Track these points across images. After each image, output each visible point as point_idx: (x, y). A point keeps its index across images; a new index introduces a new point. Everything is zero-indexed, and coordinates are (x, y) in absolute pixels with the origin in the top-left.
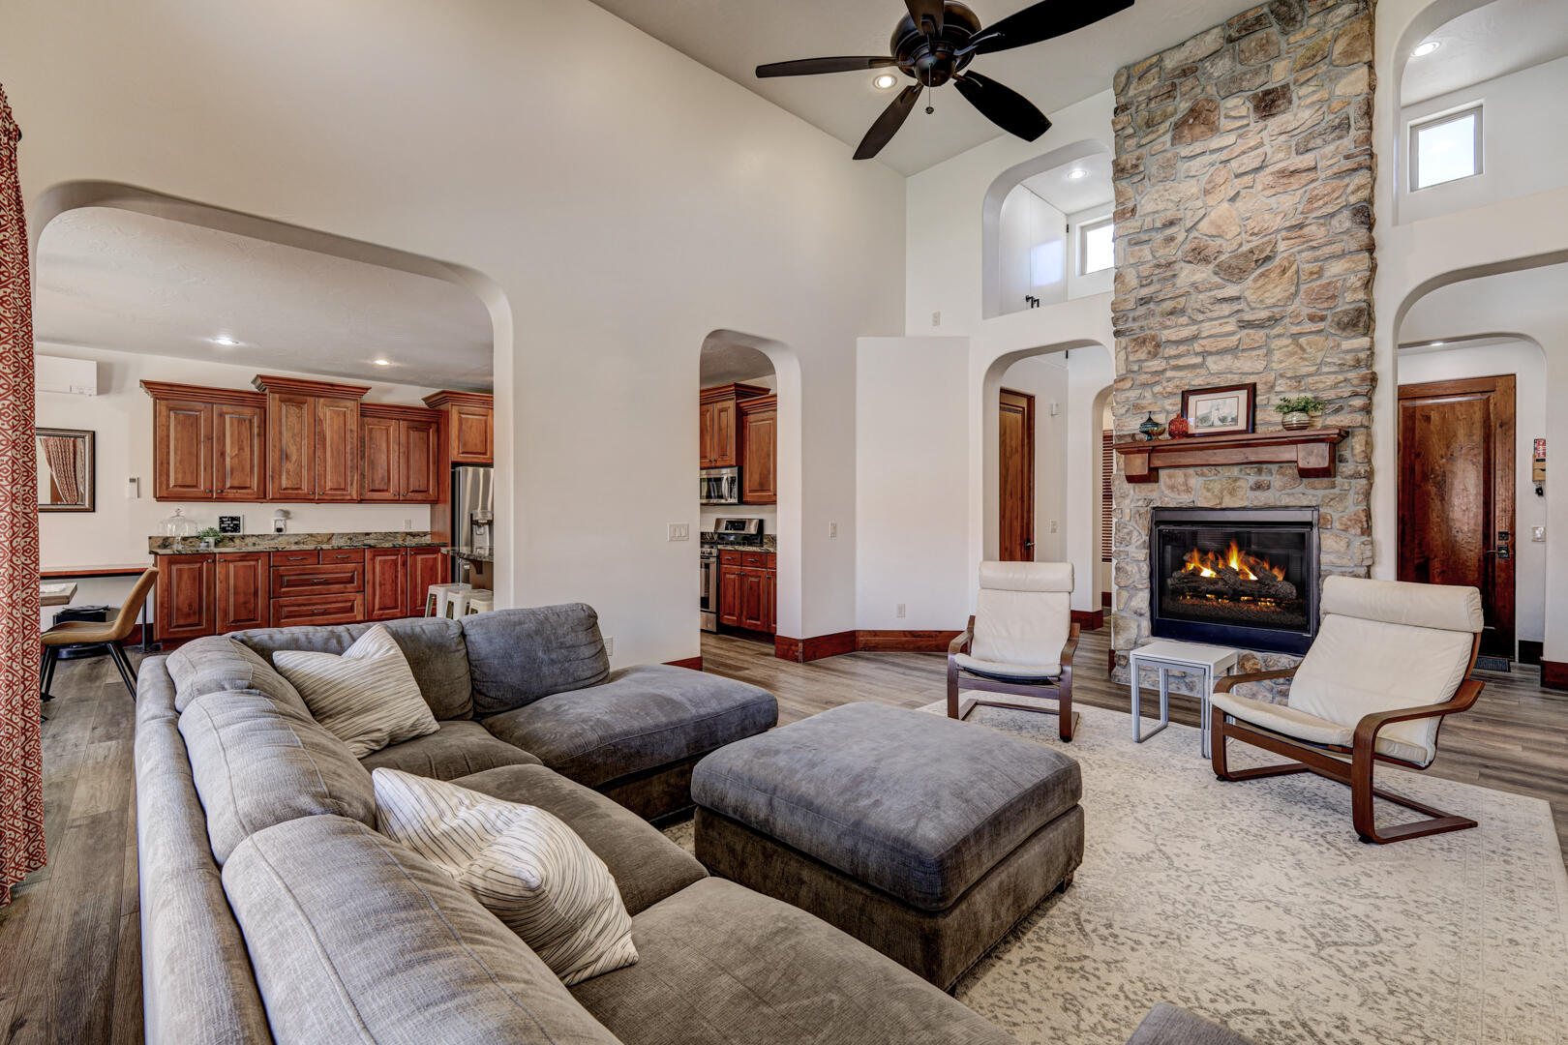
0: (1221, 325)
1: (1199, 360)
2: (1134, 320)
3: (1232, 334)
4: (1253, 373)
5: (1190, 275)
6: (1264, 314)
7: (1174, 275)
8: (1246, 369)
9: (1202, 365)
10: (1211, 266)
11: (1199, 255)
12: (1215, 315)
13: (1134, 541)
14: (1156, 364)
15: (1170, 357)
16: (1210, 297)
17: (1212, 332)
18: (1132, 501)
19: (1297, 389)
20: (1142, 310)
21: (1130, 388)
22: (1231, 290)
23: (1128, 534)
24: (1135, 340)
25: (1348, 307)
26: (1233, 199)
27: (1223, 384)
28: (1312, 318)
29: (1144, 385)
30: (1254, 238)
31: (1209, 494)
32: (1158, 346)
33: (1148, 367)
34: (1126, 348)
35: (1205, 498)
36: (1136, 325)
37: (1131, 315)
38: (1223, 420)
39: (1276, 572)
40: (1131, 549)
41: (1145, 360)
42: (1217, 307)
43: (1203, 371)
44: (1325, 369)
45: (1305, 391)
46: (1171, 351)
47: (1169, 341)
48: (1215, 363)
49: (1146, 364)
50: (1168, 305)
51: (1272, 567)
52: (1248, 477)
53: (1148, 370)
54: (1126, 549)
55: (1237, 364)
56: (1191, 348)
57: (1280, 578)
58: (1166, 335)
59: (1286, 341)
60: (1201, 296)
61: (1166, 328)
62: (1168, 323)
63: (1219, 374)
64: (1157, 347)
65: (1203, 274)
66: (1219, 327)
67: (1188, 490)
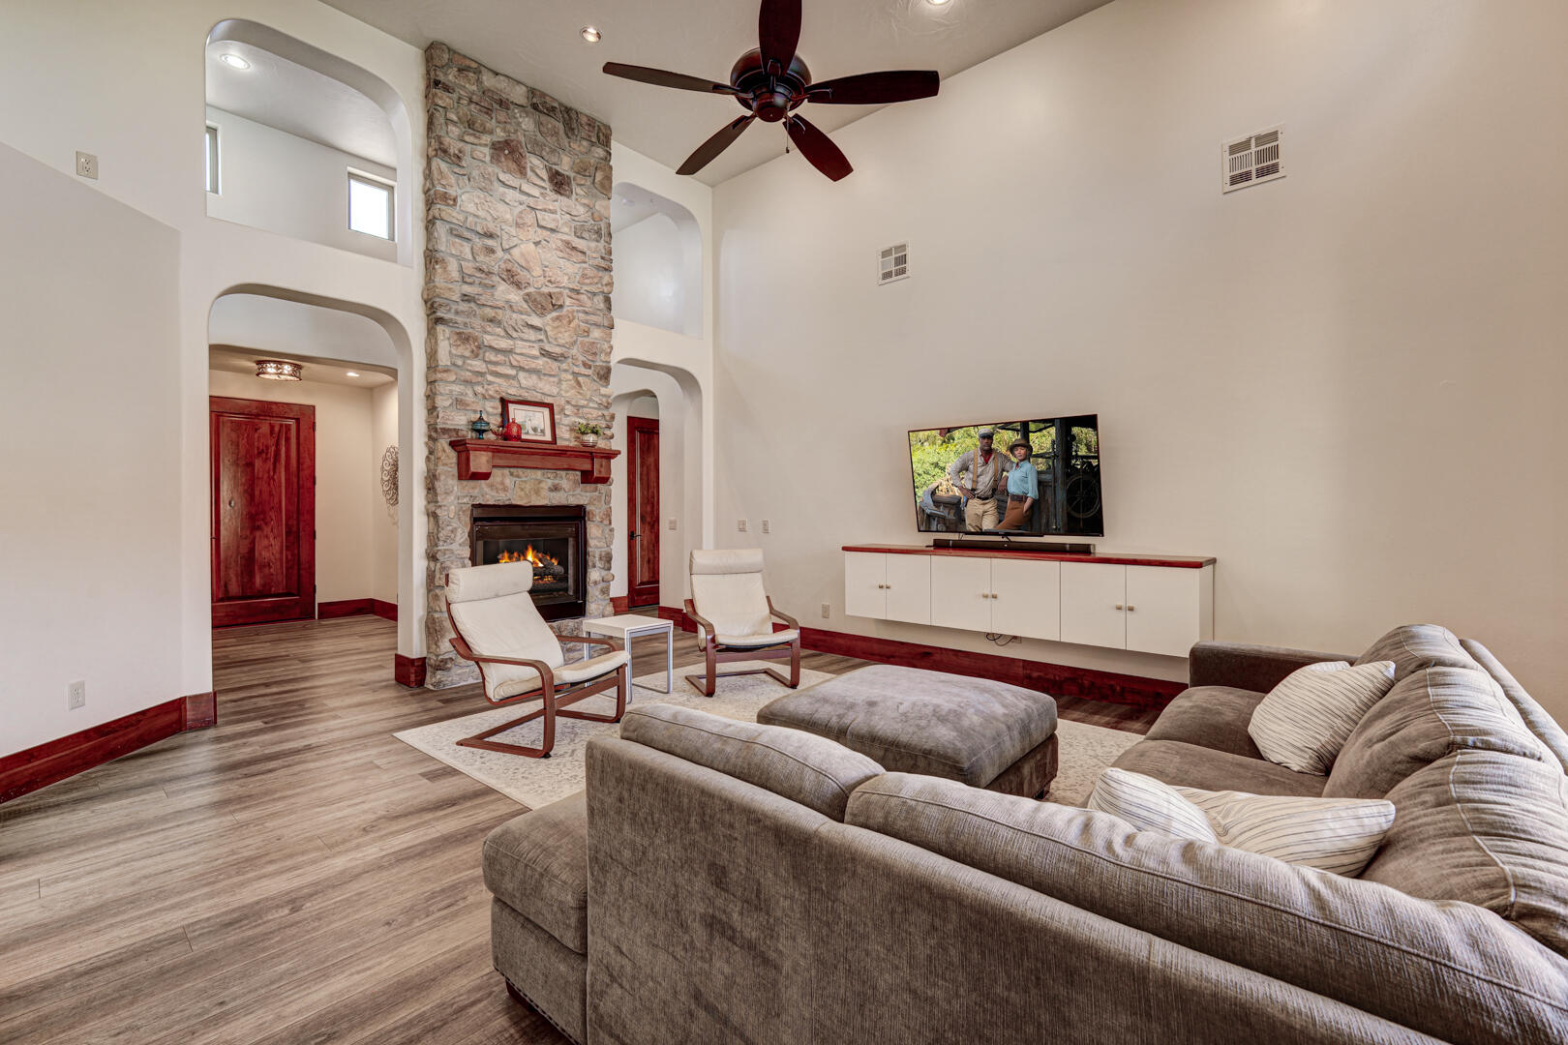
0: (530, 347)
1: (512, 372)
2: (457, 313)
3: (535, 357)
4: (549, 395)
5: (505, 292)
6: (558, 350)
7: (493, 286)
8: (546, 391)
9: (514, 378)
10: (522, 293)
11: (512, 278)
12: (526, 337)
13: (457, 538)
14: (477, 365)
15: (491, 362)
16: (523, 320)
17: (524, 351)
18: (458, 498)
19: (576, 415)
20: (464, 307)
21: (453, 382)
22: (535, 321)
23: (452, 531)
24: (458, 333)
25: (601, 364)
26: (537, 243)
27: (530, 399)
28: (585, 365)
29: (466, 382)
30: (549, 284)
31: (522, 493)
32: (479, 347)
33: (471, 366)
34: (449, 339)
35: (520, 496)
36: (459, 319)
37: (454, 307)
38: (535, 430)
39: (553, 561)
40: (455, 547)
41: (468, 358)
42: (526, 330)
43: (515, 383)
44: (591, 405)
45: (580, 417)
46: (491, 356)
47: (490, 347)
48: (525, 378)
49: (469, 361)
50: (489, 312)
51: (551, 559)
52: (549, 480)
53: (469, 368)
54: (450, 547)
55: (541, 385)
56: (507, 359)
57: (556, 564)
58: (488, 339)
59: (570, 377)
60: (514, 315)
61: (486, 332)
62: (489, 329)
63: (527, 389)
64: (480, 350)
65: (515, 296)
66: (526, 348)
67: (505, 489)
